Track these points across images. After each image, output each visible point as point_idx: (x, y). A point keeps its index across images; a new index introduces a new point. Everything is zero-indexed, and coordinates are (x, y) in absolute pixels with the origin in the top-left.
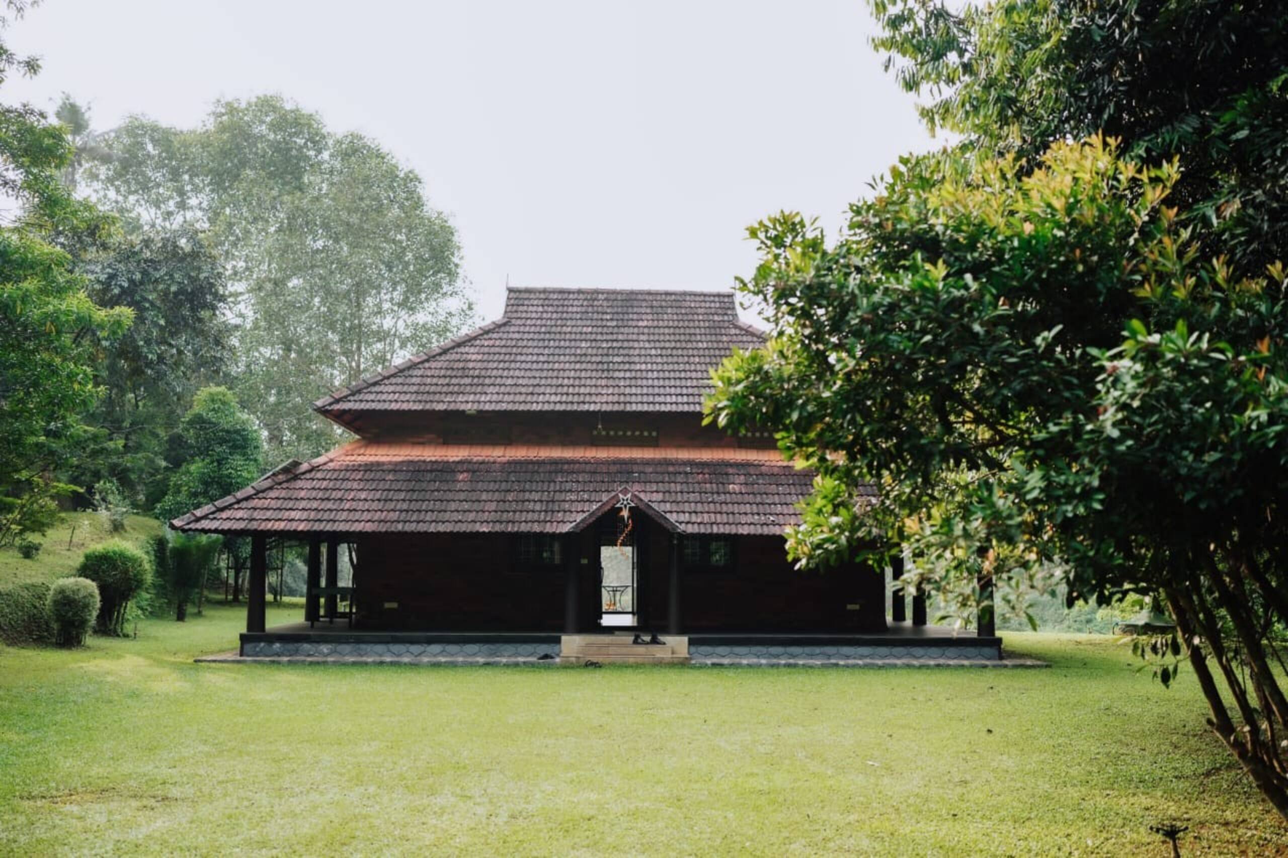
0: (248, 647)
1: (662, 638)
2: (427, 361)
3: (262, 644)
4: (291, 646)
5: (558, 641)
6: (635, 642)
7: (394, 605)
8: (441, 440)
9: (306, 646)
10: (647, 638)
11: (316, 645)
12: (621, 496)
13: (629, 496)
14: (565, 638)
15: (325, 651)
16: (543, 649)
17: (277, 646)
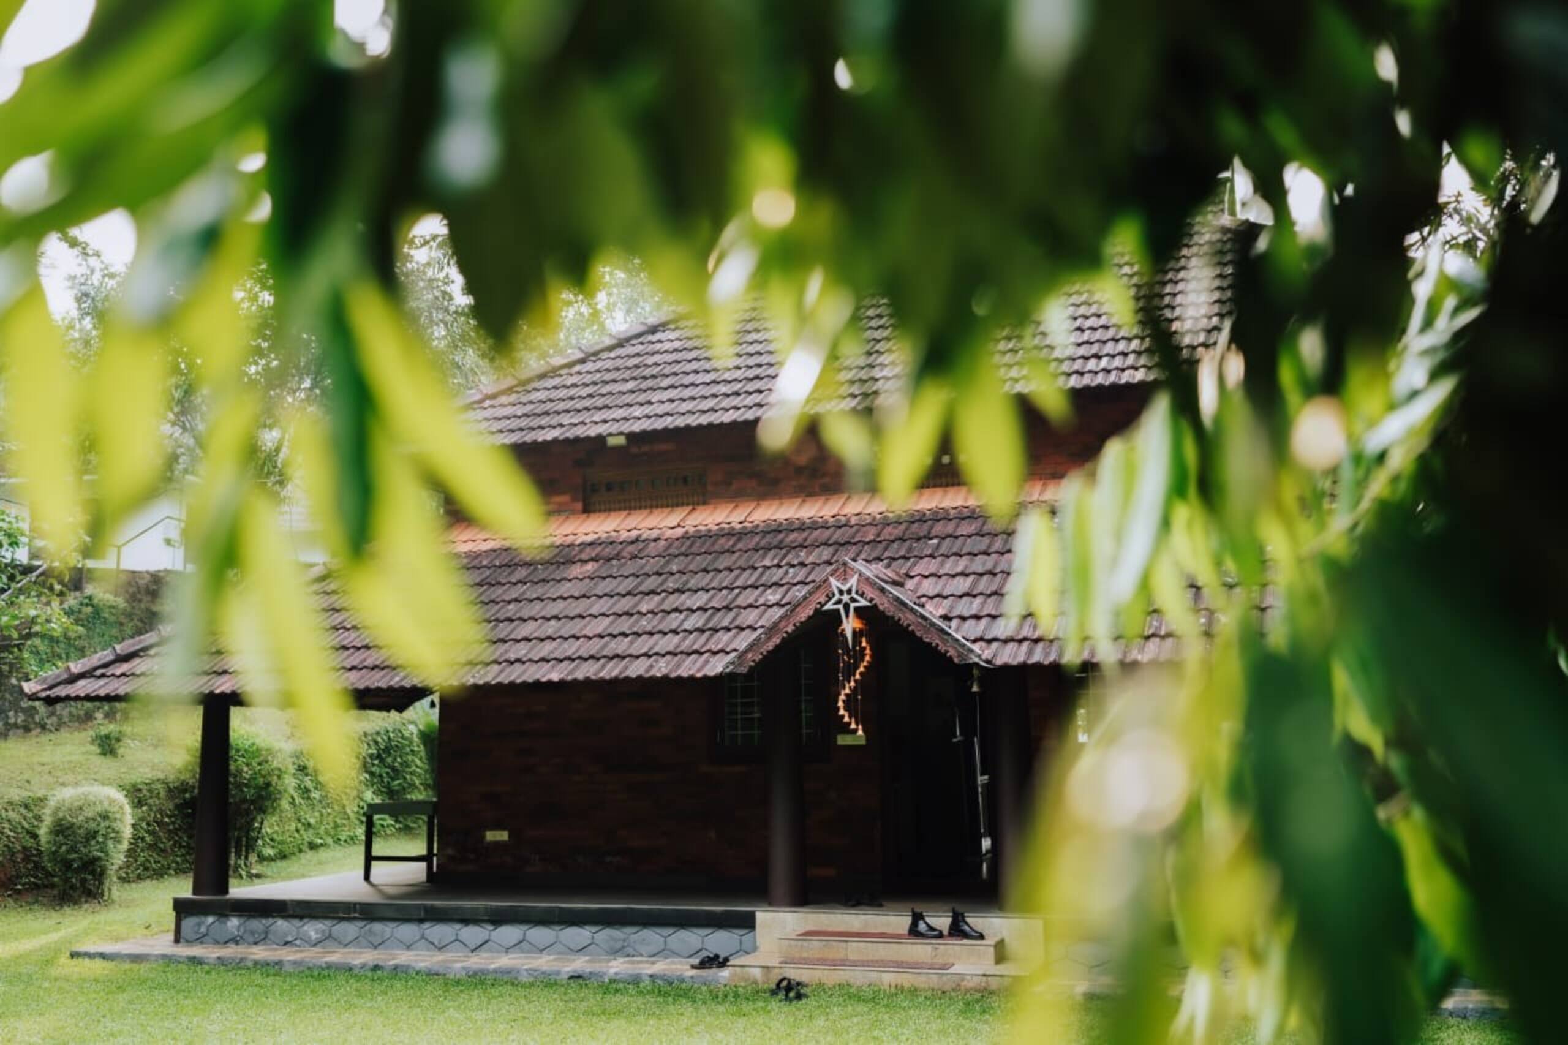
0: (189, 923)
1: (975, 921)
2: (582, 361)
3: (210, 919)
4: (257, 924)
5: (747, 922)
6: (914, 932)
7: (503, 836)
8: (579, 506)
9: (281, 925)
10: (942, 921)
11: (296, 922)
12: (834, 583)
13: (853, 581)
14: (763, 916)
15: (313, 935)
16: (719, 941)
17: (234, 922)
